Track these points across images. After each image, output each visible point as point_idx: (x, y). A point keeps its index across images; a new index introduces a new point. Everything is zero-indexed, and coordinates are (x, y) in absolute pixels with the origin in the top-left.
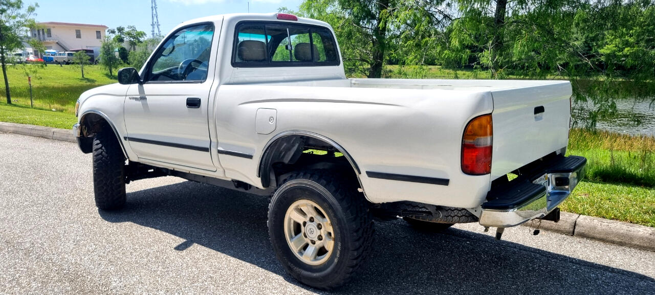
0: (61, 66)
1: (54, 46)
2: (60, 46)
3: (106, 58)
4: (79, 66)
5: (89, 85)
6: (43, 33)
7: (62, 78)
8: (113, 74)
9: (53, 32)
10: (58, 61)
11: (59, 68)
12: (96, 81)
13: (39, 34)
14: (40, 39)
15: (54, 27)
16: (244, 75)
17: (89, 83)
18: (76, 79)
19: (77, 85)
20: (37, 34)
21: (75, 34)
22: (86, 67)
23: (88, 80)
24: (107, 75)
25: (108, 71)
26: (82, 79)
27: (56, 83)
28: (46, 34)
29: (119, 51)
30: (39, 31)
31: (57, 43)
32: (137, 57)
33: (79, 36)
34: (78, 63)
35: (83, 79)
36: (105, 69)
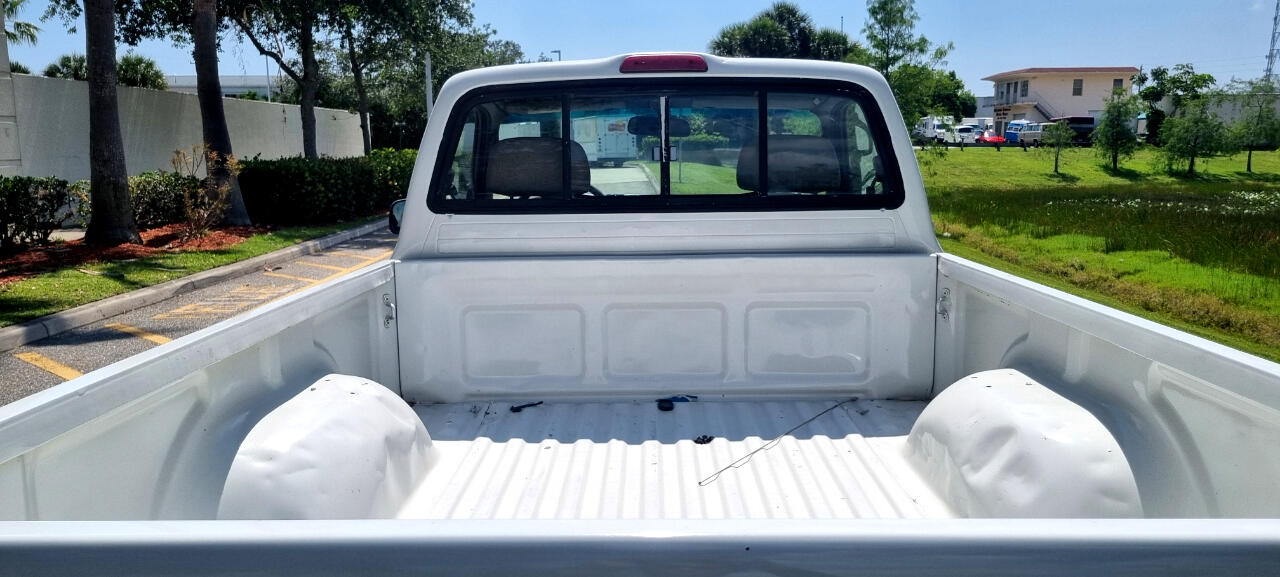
0: (1025, 150)
1: (1029, 112)
2: (1040, 111)
3: (1109, 134)
4: (1052, 149)
5: (1064, 186)
6: (1015, 91)
7: (1016, 173)
8: (1119, 166)
9: (1033, 87)
10: (1026, 140)
11: (1018, 154)
12: (1078, 179)
13: (1008, 92)
14: (1008, 100)
15: (1034, 78)
16: (470, 235)
17: (1064, 184)
18: (1041, 175)
19: (1041, 187)
20: (1005, 93)
21: (1071, 87)
22: (1066, 153)
23: (1064, 177)
24: (1106, 168)
25: (1108, 161)
26: (1051, 176)
27: (1003, 181)
28: (1019, 90)
29: (1148, 117)
30: (1009, 85)
31: (1036, 107)
32: (1176, 130)
33: (1078, 91)
34: (1052, 145)
35: (1058, 175)
36: (1104, 155)
